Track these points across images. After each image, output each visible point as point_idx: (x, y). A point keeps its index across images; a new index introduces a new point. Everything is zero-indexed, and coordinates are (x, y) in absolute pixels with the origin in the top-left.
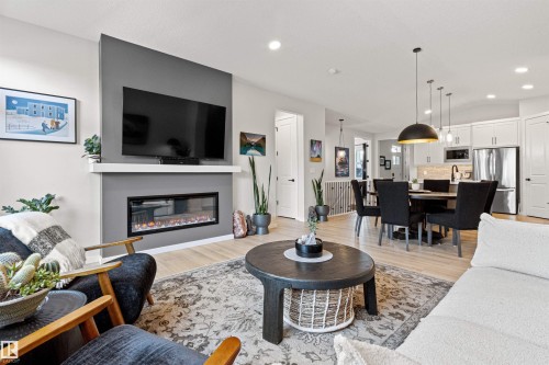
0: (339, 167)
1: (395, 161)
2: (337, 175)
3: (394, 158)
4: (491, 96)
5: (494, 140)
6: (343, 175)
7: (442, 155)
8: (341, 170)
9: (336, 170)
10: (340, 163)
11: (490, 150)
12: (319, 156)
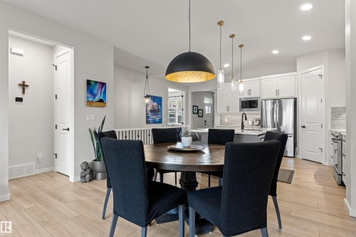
0: (150, 114)
1: (207, 110)
2: (148, 122)
3: (207, 108)
4: (275, 52)
5: (277, 92)
6: (154, 122)
7: (238, 105)
8: (152, 117)
9: (147, 117)
10: (151, 111)
11: (274, 101)
12: (101, 101)
